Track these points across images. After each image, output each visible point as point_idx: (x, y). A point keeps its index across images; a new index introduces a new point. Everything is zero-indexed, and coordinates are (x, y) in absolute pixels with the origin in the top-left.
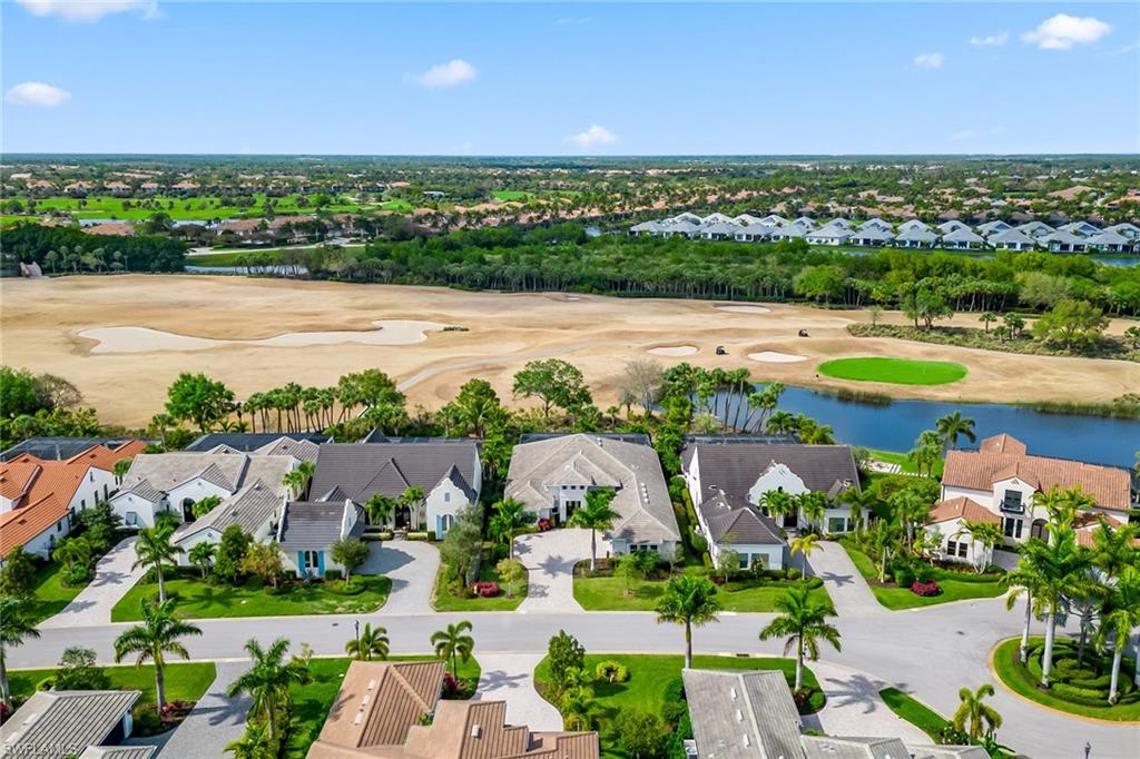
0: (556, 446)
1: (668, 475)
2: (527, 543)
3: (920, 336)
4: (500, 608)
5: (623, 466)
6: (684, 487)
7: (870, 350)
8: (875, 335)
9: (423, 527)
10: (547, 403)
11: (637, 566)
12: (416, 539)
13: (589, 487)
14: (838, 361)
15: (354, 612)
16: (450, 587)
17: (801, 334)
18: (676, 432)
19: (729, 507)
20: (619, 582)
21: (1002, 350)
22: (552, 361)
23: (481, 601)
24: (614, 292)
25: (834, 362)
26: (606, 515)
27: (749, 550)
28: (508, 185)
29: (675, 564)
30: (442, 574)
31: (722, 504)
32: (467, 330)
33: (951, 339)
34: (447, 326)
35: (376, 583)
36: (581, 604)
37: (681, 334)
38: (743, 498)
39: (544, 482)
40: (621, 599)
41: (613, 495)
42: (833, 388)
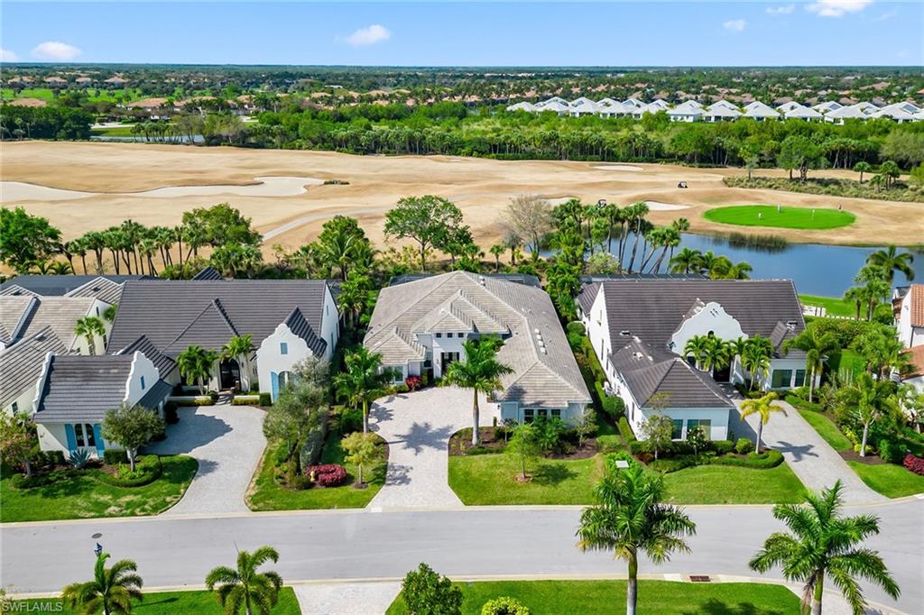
0: (428, 286)
1: (564, 322)
2: (389, 407)
3: (796, 187)
4: (344, 503)
5: (512, 309)
6: (582, 334)
7: (749, 199)
8: (751, 187)
9: (255, 388)
10: (424, 245)
11: (535, 440)
12: (245, 403)
13: (470, 335)
14: (721, 208)
15: (133, 514)
16: (278, 471)
17: (680, 186)
18: (570, 272)
19: (650, 358)
20: (512, 462)
21: (880, 198)
22: (428, 199)
23: (319, 493)
24: (493, 155)
25: (718, 209)
26: (491, 371)
27: (685, 415)
28: (399, 82)
29: (586, 435)
30: (271, 452)
31: (639, 355)
32: (348, 183)
33: (827, 189)
34: (328, 181)
35: (173, 466)
36: (459, 494)
37: (559, 187)
38: (663, 346)
39: (413, 329)
40: (513, 486)
41: (500, 344)
42: (723, 233)
